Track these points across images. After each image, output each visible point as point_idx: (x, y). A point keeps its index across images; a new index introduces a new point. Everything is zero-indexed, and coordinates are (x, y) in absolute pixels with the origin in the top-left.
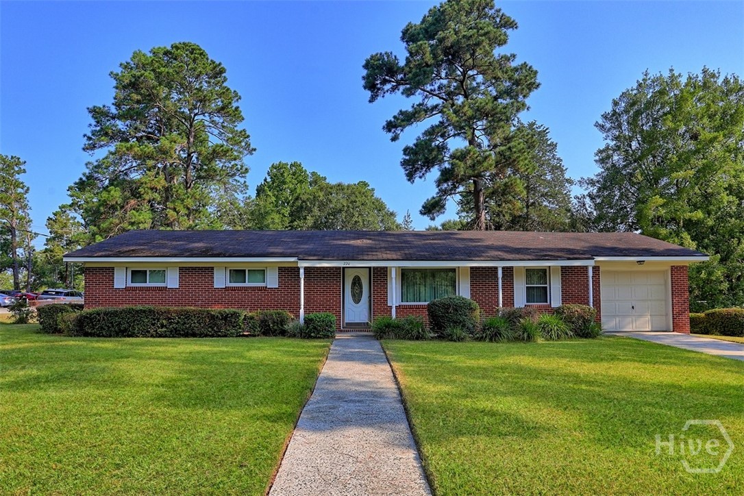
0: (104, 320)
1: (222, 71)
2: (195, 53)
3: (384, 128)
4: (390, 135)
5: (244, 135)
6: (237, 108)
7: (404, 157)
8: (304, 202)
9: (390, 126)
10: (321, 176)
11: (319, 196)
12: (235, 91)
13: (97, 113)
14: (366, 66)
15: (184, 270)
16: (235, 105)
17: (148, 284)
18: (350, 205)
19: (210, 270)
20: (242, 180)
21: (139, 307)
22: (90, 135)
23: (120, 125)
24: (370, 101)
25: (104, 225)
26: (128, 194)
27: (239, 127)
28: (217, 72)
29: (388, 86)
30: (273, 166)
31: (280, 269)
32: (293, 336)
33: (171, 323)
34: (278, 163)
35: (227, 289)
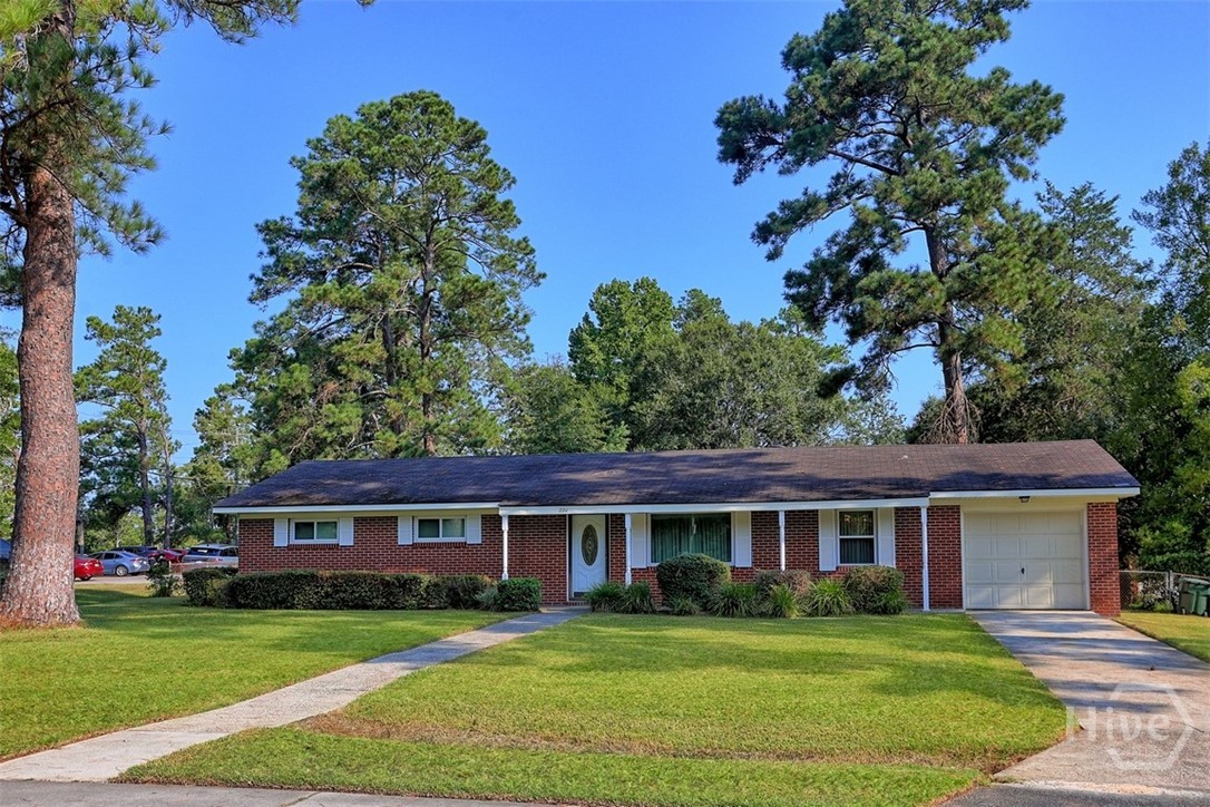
0: (259, 587)
1: (479, 137)
2: (431, 108)
3: (753, 236)
4: (769, 247)
5: (525, 247)
6: (507, 204)
7: (787, 290)
8: (650, 364)
9: (764, 232)
10: (710, 297)
11: (679, 353)
12: (505, 170)
13: (272, 231)
14: (719, 122)
15: (361, 522)
16: (501, 197)
17: (315, 541)
18: (737, 368)
19: (392, 521)
20: (522, 336)
21: (300, 571)
22: (259, 274)
23: (308, 251)
24: (736, 183)
25: (283, 431)
26: (322, 372)
27: (514, 235)
28: (472, 138)
29: (770, 150)
30: (600, 291)
31: (484, 517)
32: (487, 608)
33: (337, 592)
34: (610, 283)
35: (414, 546)
